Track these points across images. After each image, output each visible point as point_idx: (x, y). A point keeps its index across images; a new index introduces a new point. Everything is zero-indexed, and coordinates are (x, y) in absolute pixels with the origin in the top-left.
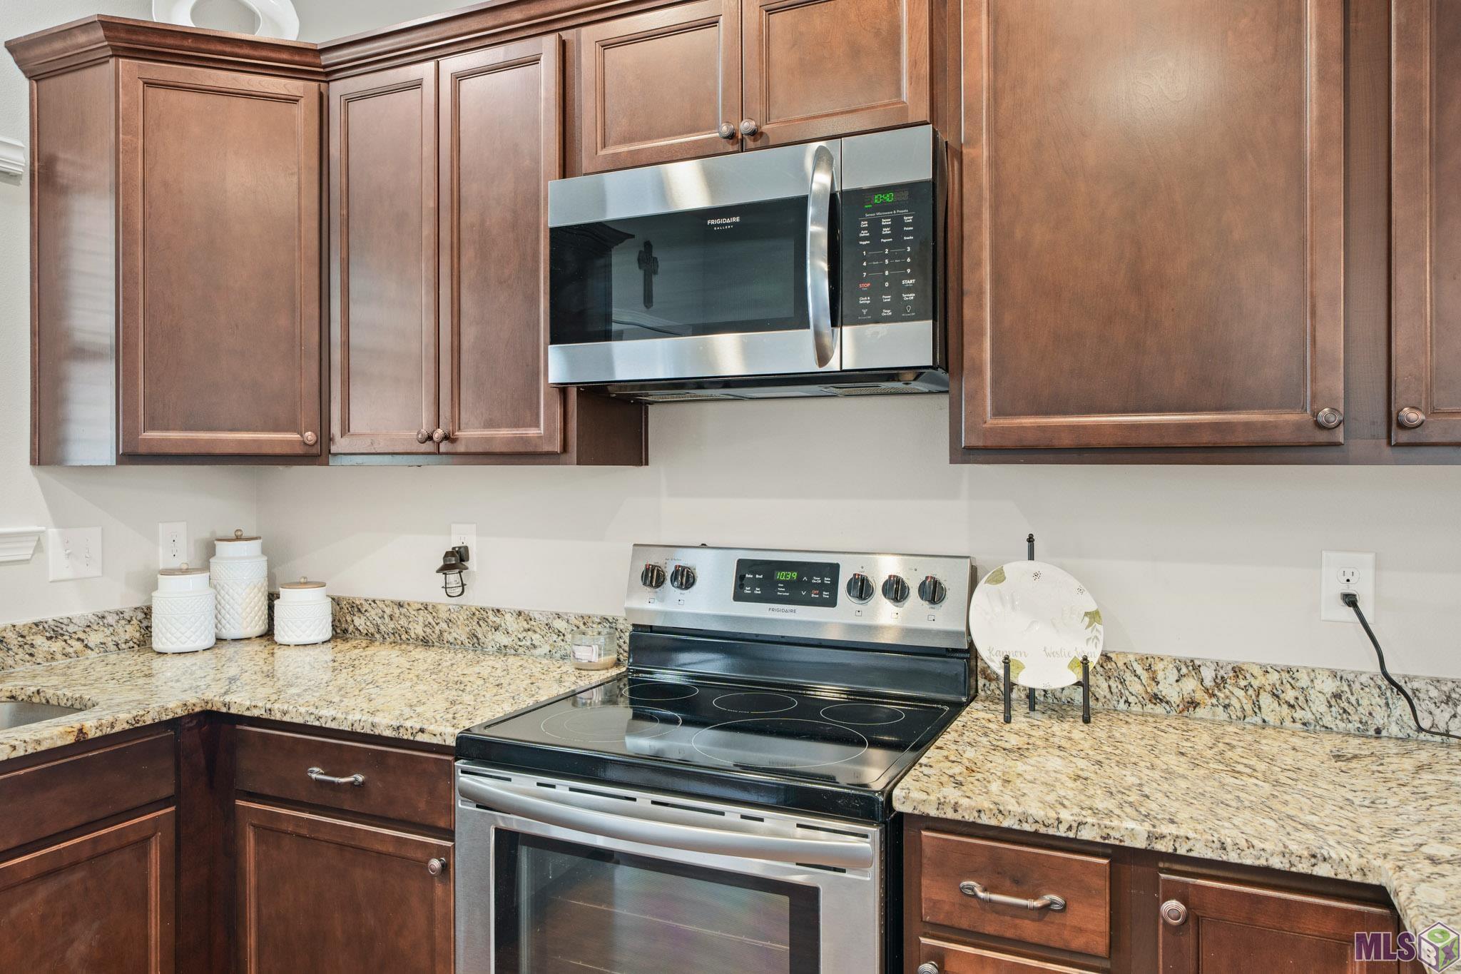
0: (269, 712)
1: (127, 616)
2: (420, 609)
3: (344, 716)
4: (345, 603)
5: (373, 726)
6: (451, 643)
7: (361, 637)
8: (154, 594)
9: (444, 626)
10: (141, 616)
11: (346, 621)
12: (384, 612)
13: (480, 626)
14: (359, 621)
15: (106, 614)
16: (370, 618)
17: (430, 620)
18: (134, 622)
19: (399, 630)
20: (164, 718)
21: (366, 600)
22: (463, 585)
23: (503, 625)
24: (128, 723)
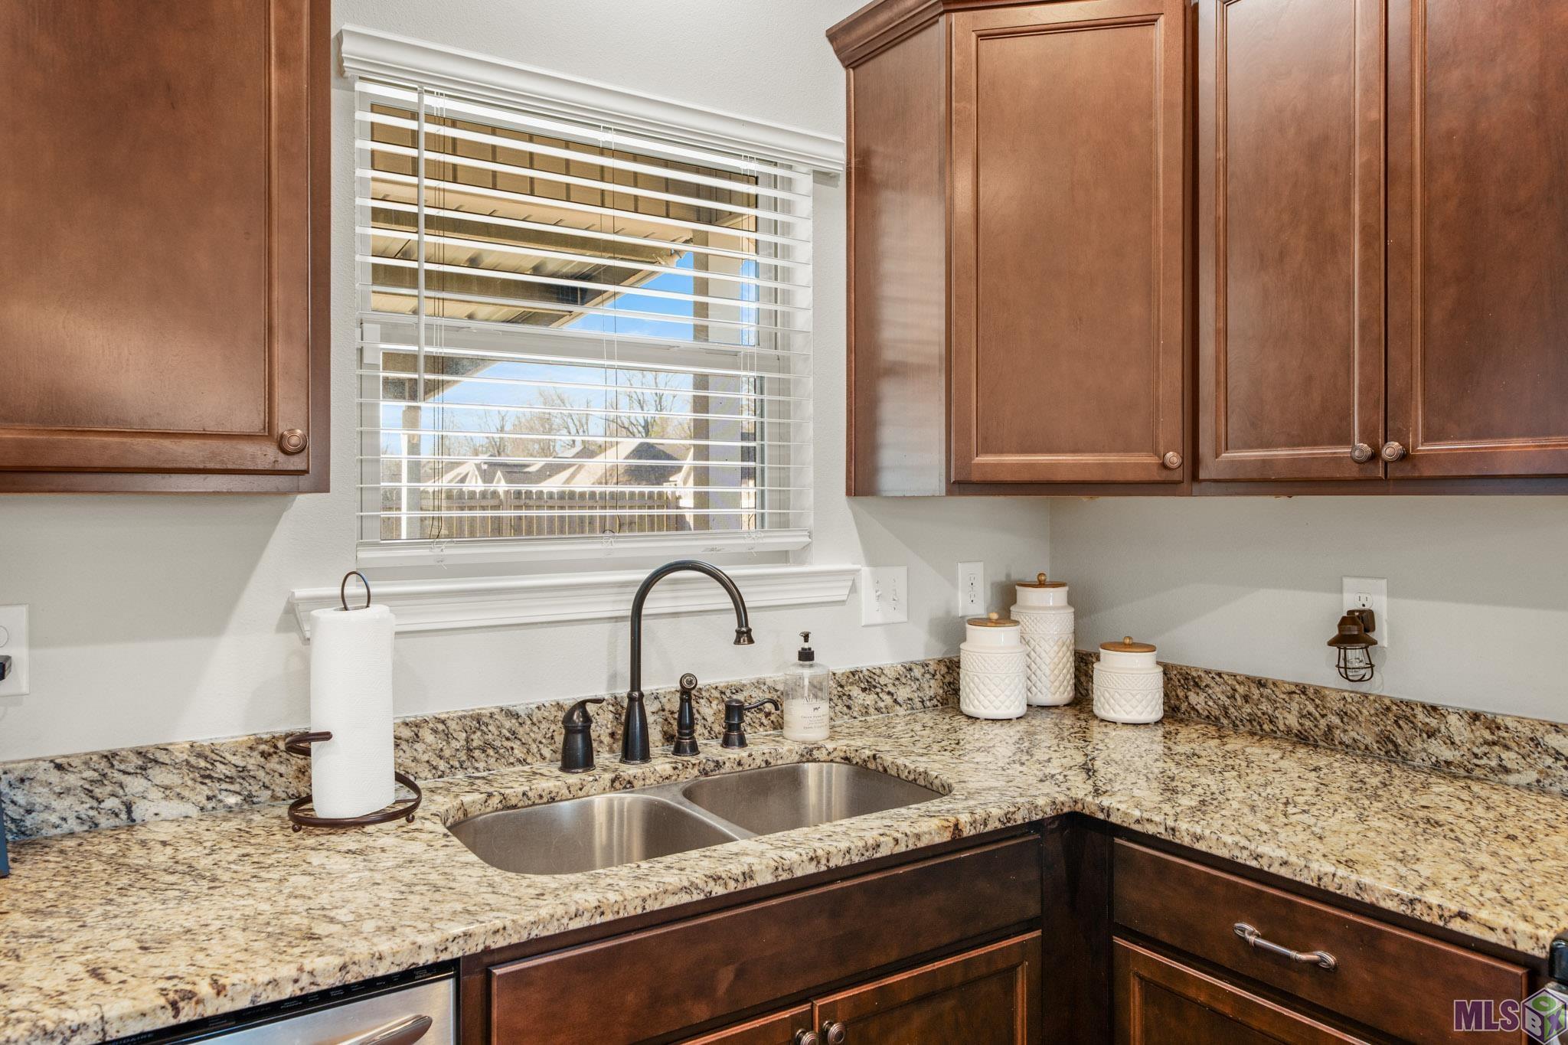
0: (1171, 832)
1: (931, 669)
2: (1294, 692)
3: (1302, 863)
4: (1175, 672)
5: (1361, 888)
6: (1347, 746)
7: (1199, 719)
8: (962, 646)
9: (1336, 720)
10: (944, 670)
11: (1177, 696)
12: (1235, 690)
13: (1400, 727)
14: (1197, 699)
15: (913, 666)
16: (1214, 697)
17: (1311, 708)
18: (938, 676)
19: (1260, 717)
20: (1035, 818)
21: (1207, 672)
22: (1372, 666)
23: (1443, 729)
24: (999, 820)
